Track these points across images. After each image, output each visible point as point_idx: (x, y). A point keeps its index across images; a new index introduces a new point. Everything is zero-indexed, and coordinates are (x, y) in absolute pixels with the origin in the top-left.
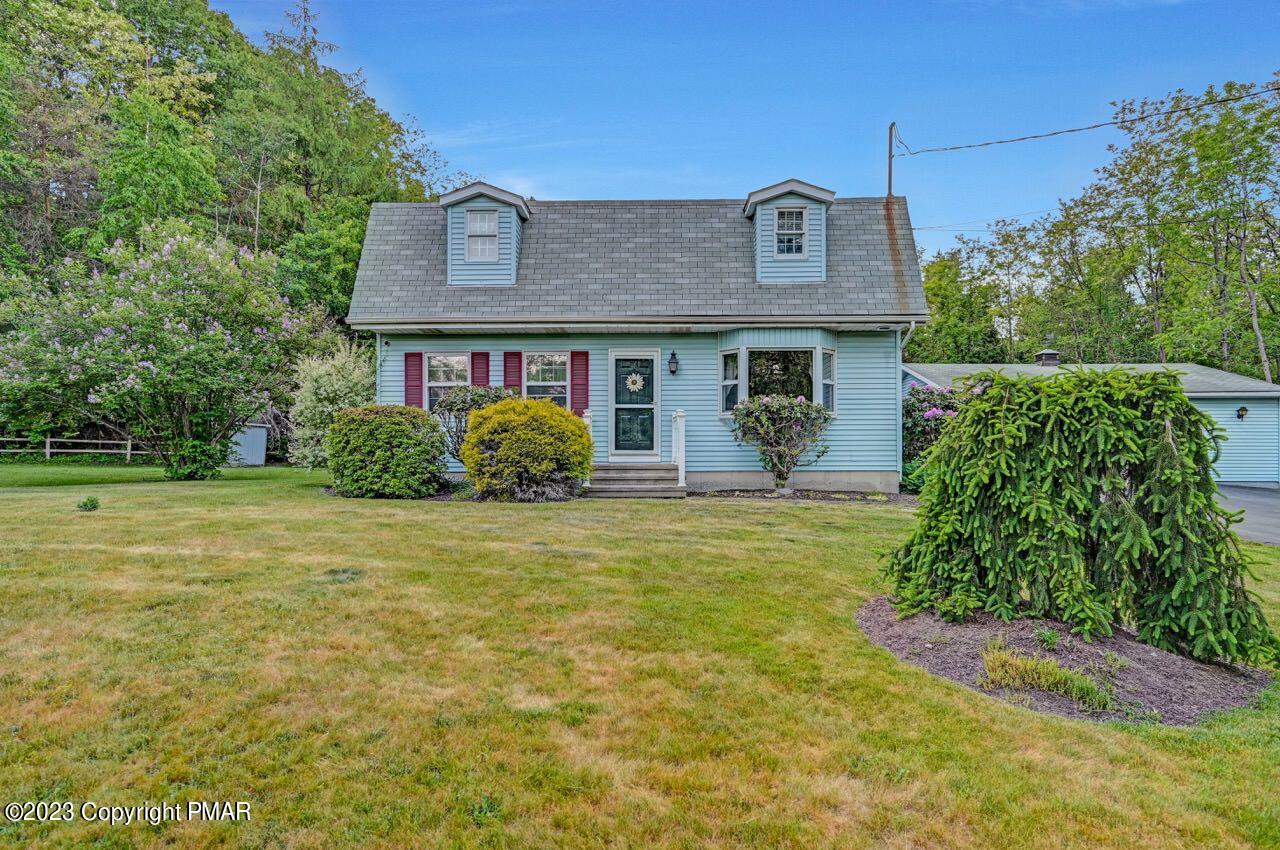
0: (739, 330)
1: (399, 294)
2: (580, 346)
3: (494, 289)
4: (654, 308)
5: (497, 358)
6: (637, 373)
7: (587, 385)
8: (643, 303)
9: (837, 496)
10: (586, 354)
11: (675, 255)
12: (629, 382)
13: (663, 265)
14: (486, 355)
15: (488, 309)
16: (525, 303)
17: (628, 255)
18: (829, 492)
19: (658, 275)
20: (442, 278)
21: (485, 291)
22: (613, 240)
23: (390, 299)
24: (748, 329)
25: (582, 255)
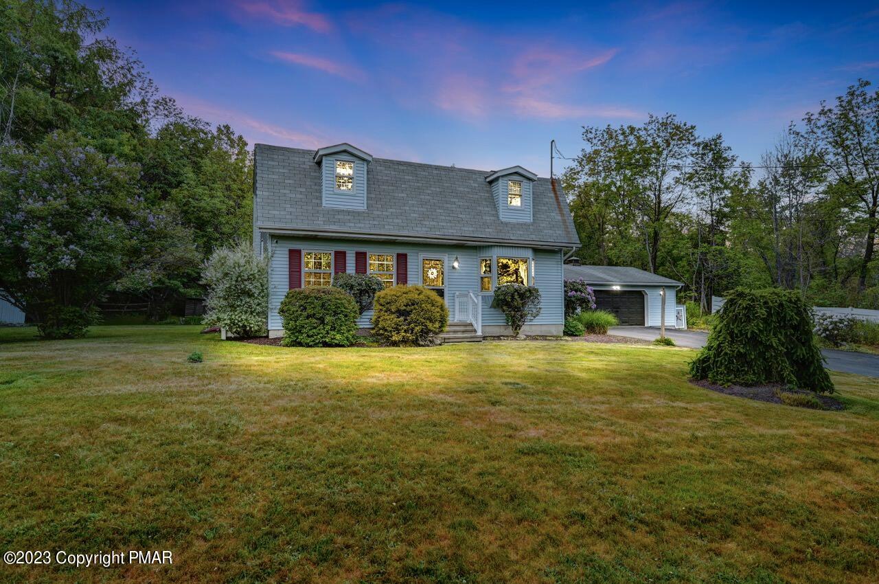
0: (492, 246)
1: (291, 210)
2: (402, 250)
3: (353, 212)
4: (450, 231)
5: (351, 255)
6: (434, 268)
7: (406, 274)
8: (443, 227)
9: (550, 338)
10: (405, 255)
11: (455, 200)
12: (429, 273)
13: (449, 206)
14: (344, 253)
15: (352, 225)
16: (375, 223)
17: (429, 197)
18: (546, 336)
19: (448, 212)
20: (318, 201)
21: (348, 212)
22: (418, 188)
23: (285, 213)
24: (497, 246)
25: (403, 195)
